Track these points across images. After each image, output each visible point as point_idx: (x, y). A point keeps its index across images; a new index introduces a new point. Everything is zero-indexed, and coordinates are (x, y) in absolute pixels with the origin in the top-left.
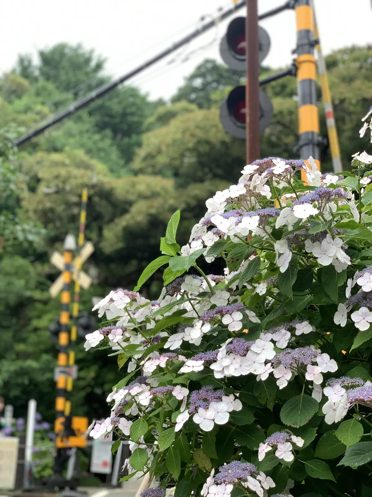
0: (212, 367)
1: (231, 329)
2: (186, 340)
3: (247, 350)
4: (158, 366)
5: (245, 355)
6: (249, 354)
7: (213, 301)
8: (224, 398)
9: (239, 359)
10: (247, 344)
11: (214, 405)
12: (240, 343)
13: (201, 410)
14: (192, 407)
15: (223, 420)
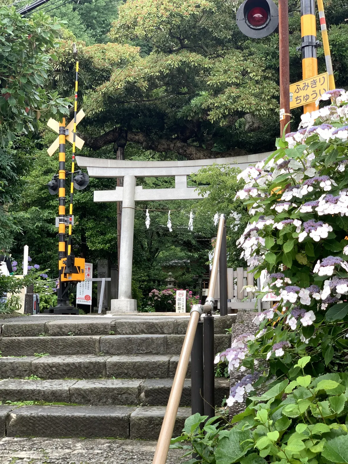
0: (316, 209)
1: (325, 190)
2: (294, 195)
3: (337, 200)
4: (284, 209)
5: (336, 203)
6: (339, 203)
7: (306, 173)
8: (323, 225)
9: (333, 205)
10: (336, 197)
11: (319, 229)
12: (331, 197)
13: (313, 231)
14: (307, 230)
15: (325, 235)
